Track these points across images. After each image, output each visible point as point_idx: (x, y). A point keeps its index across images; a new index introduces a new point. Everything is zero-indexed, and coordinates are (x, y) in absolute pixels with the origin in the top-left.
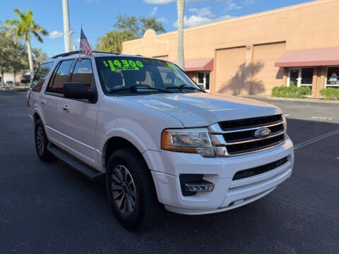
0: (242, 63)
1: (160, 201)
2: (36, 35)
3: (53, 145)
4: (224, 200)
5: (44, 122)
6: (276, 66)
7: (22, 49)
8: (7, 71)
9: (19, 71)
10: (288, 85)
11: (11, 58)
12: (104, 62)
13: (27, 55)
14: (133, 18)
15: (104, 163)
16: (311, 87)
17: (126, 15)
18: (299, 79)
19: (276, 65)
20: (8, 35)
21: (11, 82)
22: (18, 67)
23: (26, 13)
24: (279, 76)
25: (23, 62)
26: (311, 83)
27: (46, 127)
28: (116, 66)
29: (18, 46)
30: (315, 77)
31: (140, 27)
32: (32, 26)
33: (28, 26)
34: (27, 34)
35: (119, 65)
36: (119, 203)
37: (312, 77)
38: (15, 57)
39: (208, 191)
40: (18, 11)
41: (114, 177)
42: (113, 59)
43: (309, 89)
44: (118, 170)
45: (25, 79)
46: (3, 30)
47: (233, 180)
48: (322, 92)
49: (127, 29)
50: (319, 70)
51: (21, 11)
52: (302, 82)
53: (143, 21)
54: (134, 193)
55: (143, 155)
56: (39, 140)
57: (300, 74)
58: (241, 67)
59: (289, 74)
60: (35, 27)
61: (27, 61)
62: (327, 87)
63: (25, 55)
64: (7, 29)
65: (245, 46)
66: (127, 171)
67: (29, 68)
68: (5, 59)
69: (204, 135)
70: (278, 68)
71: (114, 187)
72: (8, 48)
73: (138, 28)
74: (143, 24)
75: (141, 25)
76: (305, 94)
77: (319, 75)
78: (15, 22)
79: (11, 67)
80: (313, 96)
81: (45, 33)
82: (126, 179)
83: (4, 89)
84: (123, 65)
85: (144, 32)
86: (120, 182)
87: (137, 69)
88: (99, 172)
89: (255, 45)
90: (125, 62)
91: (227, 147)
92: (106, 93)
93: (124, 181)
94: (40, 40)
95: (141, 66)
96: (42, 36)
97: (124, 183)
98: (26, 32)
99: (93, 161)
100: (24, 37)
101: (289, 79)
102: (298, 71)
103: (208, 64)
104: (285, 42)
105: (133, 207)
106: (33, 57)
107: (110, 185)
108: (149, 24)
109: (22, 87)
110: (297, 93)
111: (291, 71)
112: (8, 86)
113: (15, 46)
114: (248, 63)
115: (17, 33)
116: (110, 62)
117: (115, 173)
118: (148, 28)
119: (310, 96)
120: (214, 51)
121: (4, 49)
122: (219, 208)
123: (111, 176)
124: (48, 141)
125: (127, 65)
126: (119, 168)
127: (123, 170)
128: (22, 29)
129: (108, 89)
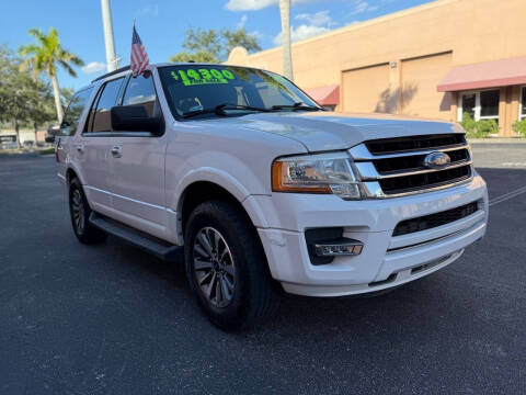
0: (384, 89)
1: (274, 276)
2: (66, 65)
3: (99, 216)
4: (380, 269)
5: (83, 182)
6: (438, 91)
7: (45, 90)
8: (25, 126)
9: (42, 124)
10: (460, 119)
11: (29, 104)
12: (173, 73)
13: (53, 98)
14: (211, 33)
15: (180, 230)
16: (497, 120)
17: (199, 29)
18: (478, 109)
19: (439, 89)
20: (22, 69)
21: (31, 142)
22: (41, 118)
23: (49, 34)
24: (445, 107)
25: (48, 109)
26: (497, 113)
27: (86, 188)
28: (191, 79)
29: (38, 85)
30: (502, 105)
31: (223, 45)
32: (58, 52)
33: (53, 53)
34: (51, 66)
35: (196, 76)
36: (207, 290)
37: (498, 105)
38: (35, 103)
39: (353, 254)
40: (36, 32)
41: (197, 248)
42: (185, 68)
43: (494, 123)
44: (204, 236)
45: (51, 136)
46: (16, 62)
47: (394, 235)
48: (516, 126)
49: (203, 50)
50: (509, 92)
51: (40, 31)
52: (483, 113)
53: (227, 36)
54: (232, 268)
55: (244, 204)
56: (77, 212)
57: (478, 101)
58: (383, 95)
59: (461, 103)
60: (63, 53)
61: (54, 107)
62: (523, 119)
63: (50, 98)
64: (21, 61)
65: (388, 63)
66: (218, 235)
67: (56, 118)
68: (20, 106)
69: (342, 164)
70: (443, 94)
71: (199, 264)
72: (25, 89)
73: (219, 47)
74: (227, 41)
75: (223, 42)
76: (488, 131)
77: (508, 101)
78: (32, 49)
79: (29, 119)
80: (501, 134)
81: (77, 61)
82: (217, 250)
83: (21, 152)
84: (201, 77)
85: (229, 52)
86: (207, 255)
87: (224, 81)
88: (172, 245)
89: (403, 61)
90: (204, 72)
91: (380, 181)
92: (177, 118)
93: (214, 251)
94: (72, 73)
95: (231, 77)
96: (75, 68)
97: (213, 255)
98: (50, 62)
99: (163, 228)
100: (48, 70)
101: (460, 110)
102: (474, 96)
103: (331, 95)
104: (450, 52)
105: (230, 293)
106: (61, 101)
107: (192, 262)
108: (237, 40)
109: (48, 147)
110: (475, 131)
111: (464, 96)
112: (26, 147)
113: (34, 86)
114: (393, 89)
115: (36, 66)
116: (181, 72)
117: (198, 242)
118: (235, 46)
119: (496, 135)
120: (339, 73)
121: (18, 92)
122: (372, 284)
123: (192, 247)
124: (91, 211)
125: (209, 77)
126: (204, 232)
127: (212, 233)
128: (44, 59)
129: (180, 113)
